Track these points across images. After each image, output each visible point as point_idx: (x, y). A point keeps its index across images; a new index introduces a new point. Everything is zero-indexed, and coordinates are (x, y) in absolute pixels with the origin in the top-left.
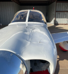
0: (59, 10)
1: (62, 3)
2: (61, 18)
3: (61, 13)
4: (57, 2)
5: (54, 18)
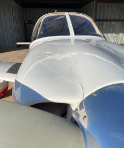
4: (97, 2)
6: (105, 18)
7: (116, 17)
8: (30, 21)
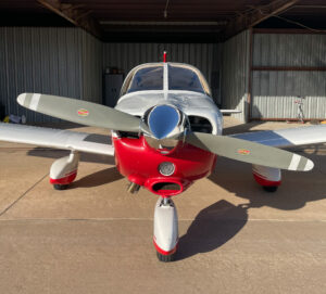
0: (265, 63)
1: (273, 37)
2: (276, 94)
3: (272, 73)
4: (254, 33)
5: (246, 95)
6: (273, 64)
7: (297, 62)
8: (116, 69)
